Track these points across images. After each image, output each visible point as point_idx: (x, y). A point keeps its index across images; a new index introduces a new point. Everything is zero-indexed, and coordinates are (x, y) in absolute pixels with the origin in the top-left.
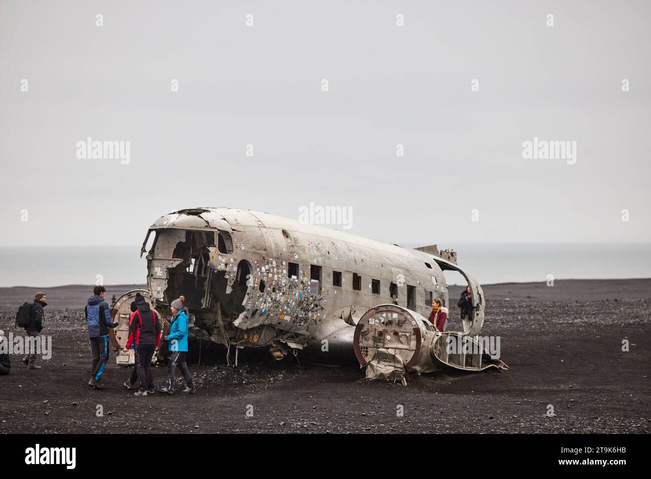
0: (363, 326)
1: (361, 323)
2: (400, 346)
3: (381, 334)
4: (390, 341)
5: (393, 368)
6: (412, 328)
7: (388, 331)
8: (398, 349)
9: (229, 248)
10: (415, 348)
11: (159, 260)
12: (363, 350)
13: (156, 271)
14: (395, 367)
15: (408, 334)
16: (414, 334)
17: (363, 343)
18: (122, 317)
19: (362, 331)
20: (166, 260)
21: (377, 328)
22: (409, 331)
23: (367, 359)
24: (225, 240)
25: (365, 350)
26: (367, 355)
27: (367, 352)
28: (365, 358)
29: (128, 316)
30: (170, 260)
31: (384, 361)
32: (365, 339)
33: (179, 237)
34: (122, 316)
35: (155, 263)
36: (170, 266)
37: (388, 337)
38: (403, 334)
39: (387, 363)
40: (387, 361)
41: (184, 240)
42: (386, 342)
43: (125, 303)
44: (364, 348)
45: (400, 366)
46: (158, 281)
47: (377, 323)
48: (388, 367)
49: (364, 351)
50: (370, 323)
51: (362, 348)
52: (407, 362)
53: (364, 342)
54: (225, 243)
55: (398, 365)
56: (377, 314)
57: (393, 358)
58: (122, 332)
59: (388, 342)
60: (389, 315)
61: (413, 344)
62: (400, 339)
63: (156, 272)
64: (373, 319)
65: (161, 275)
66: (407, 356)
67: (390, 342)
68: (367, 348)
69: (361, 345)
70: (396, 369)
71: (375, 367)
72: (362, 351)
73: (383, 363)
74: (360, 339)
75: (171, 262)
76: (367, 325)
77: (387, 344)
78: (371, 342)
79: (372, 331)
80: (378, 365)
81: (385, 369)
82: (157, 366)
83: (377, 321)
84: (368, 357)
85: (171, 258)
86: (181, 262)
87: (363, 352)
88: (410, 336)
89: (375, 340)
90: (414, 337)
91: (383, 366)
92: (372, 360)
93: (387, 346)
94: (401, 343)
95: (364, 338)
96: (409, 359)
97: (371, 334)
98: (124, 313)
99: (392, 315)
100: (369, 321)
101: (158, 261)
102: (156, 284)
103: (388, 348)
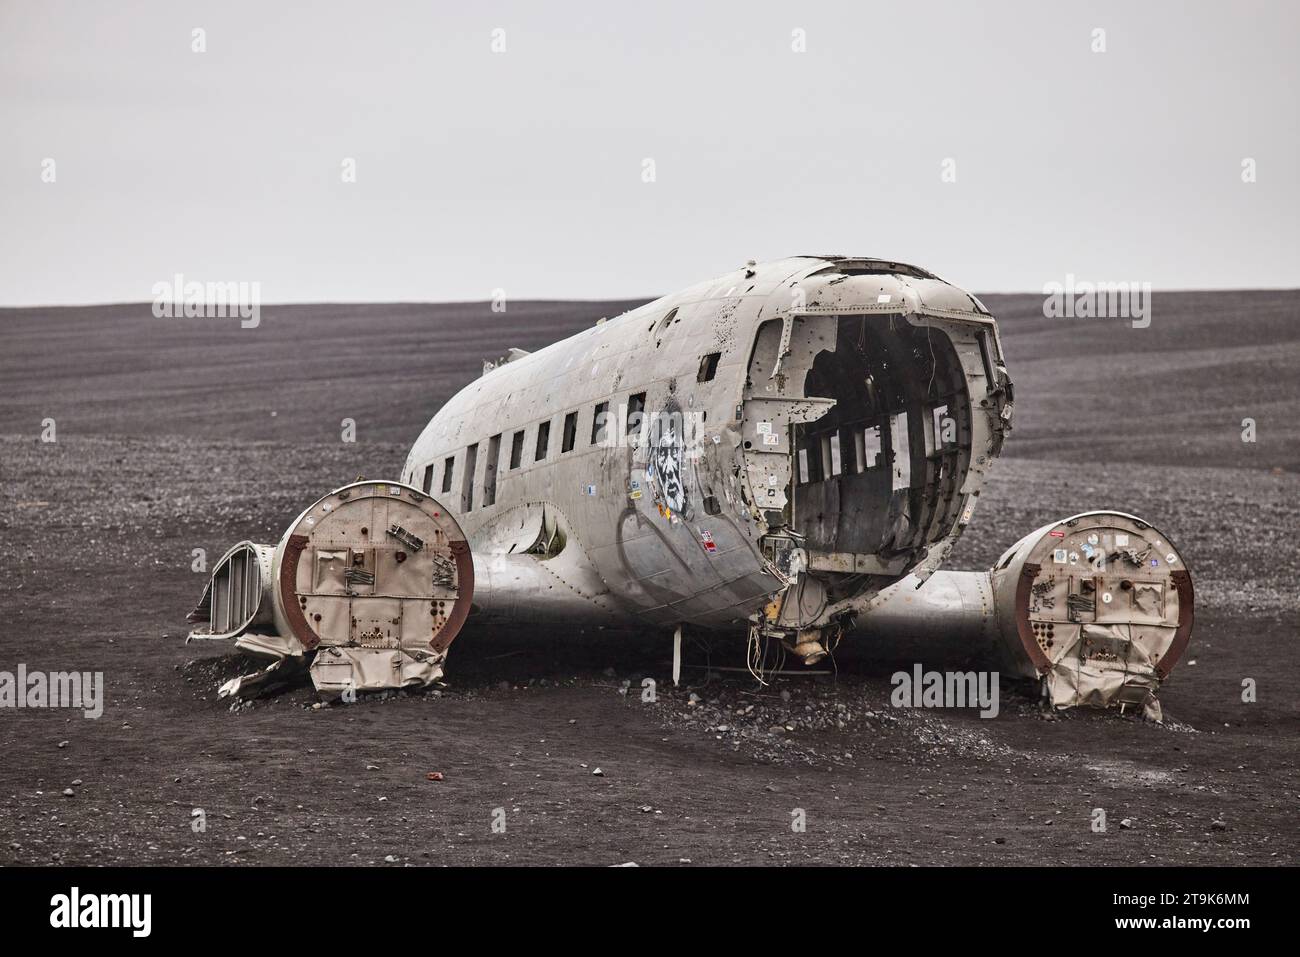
0: (1038, 568)
1: (1031, 561)
2: (1139, 618)
3: (1087, 587)
4: (1112, 606)
5: (1122, 675)
6: (1168, 571)
7: (1105, 580)
8: (1135, 625)
9: (972, 368)
10: (1175, 623)
11: (767, 400)
12: (1040, 630)
13: (759, 431)
14: (1126, 673)
15: (1158, 588)
16: (1173, 588)
17: (1039, 614)
18: (322, 559)
19: (1036, 582)
20: (787, 401)
21: (1075, 574)
22: (1159, 578)
23: (1054, 655)
24: (958, 348)
25: (1046, 630)
26: (1050, 644)
27: (1050, 635)
28: (1047, 653)
29: (342, 556)
30: (798, 402)
31: (1097, 659)
32: (1046, 602)
33: (821, 338)
34: (321, 555)
35: (756, 411)
36: (799, 419)
37: (1107, 597)
38: (1148, 587)
39: (1103, 664)
40: (1109, 660)
41: (832, 348)
42: (1100, 608)
43: (330, 518)
44: (1043, 627)
45: (1141, 668)
46: (768, 461)
47: (1074, 560)
48: (1108, 673)
49: (1043, 635)
50: (1056, 560)
51: (1036, 627)
52: (1160, 658)
53: (1044, 610)
54: (961, 357)
55: (1135, 667)
56: (1073, 538)
57: (1125, 650)
58: (327, 599)
59: (1106, 609)
60: (1106, 538)
61: (1172, 610)
62: (1138, 600)
63: (762, 435)
64: (1065, 552)
65: (773, 442)
66: (1159, 642)
67: (1111, 608)
68: (1051, 627)
69: (1033, 617)
70: (1130, 678)
71: (1076, 674)
72: (1037, 634)
73: (1094, 662)
74: (1032, 605)
75: (803, 406)
76: (1049, 566)
77: (1103, 614)
78: (1060, 611)
79: (1061, 582)
80: (1083, 669)
81: (1102, 678)
82: (437, 693)
83: (1074, 555)
84: (1053, 648)
85: (802, 397)
86: (830, 406)
87: (1039, 637)
88: (1164, 592)
89: (1073, 603)
90: (1173, 594)
91: (1096, 672)
92: (1066, 655)
93: (1102, 619)
94: (1141, 609)
95: (1040, 600)
96: (1163, 651)
97: (1059, 591)
98: (329, 546)
99: (1114, 538)
100: (1052, 557)
101: (763, 405)
102: (762, 469)
103: (1108, 625)
